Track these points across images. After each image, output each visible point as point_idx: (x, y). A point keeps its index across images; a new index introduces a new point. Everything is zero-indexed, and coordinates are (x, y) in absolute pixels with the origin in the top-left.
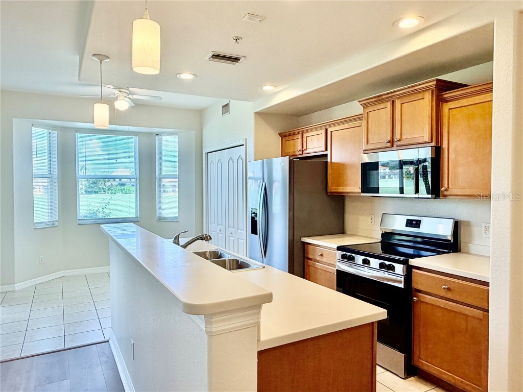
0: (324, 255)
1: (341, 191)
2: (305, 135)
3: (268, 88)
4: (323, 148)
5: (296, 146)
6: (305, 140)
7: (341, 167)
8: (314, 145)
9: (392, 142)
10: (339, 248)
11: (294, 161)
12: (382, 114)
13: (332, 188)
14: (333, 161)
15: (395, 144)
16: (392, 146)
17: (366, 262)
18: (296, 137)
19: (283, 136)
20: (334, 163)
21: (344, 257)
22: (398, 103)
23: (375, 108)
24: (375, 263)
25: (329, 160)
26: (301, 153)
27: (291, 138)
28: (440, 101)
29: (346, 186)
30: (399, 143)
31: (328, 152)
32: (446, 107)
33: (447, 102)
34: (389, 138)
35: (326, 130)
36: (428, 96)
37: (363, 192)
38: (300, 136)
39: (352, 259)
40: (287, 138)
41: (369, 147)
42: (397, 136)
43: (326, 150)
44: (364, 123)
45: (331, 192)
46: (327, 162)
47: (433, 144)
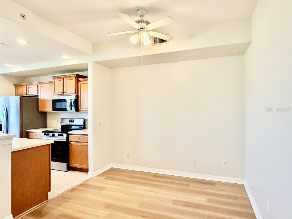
0: (37, 136)
1: (44, 110)
2: (28, 87)
3: (8, 65)
4: (37, 93)
5: (23, 91)
6: (27, 89)
7: (44, 101)
8: (32, 91)
9: (63, 93)
10: (43, 132)
11: (22, 98)
12: (59, 83)
13: (41, 109)
14: (41, 98)
15: (64, 93)
16: (63, 94)
17: (53, 135)
18: (23, 87)
19: (16, 86)
20: (41, 99)
21: (45, 134)
22: (65, 79)
23: (57, 80)
24: (56, 135)
25: (39, 98)
26: (26, 94)
27: (20, 87)
28: (78, 81)
29: (46, 108)
30: (65, 93)
31: (39, 95)
32: (80, 83)
33: (80, 81)
34: (62, 91)
35: (38, 86)
36: (74, 79)
37: (53, 110)
38: (25, 87)
39: (48, 135)
40: (18, 87)
41: (55, 94)
42: (65, 91)
43: (38, 93)
44: (53, 85)
45: (40, 111)
46: (38, 99)
47: (76, 94)
